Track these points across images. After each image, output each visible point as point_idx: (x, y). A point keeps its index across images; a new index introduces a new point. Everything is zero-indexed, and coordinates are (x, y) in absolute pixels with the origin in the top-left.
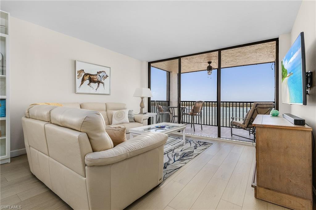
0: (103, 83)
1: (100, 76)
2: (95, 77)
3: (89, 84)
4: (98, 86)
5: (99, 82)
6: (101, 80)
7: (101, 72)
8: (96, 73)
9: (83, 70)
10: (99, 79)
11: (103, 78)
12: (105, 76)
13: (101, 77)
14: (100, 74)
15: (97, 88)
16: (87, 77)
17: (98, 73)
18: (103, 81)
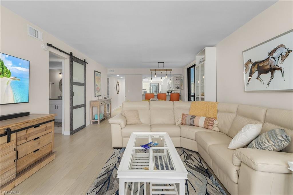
0: (280, 69)
1: (274, 58)
2: (266, 64)
3: (258, 77)
4: (272, 77)
5: (272, 70)
6: (277, 65)
7: (274, 50)
8: (266, 56)
9: (250, 60)
10: (273, 65)
11: (280, 60)
12: (284, 54)
13: (277, 59)
14: (275, 55)
15: (270, 81)
16: (255, 67)
17: (270, 54)
18: (280, 65)
